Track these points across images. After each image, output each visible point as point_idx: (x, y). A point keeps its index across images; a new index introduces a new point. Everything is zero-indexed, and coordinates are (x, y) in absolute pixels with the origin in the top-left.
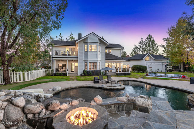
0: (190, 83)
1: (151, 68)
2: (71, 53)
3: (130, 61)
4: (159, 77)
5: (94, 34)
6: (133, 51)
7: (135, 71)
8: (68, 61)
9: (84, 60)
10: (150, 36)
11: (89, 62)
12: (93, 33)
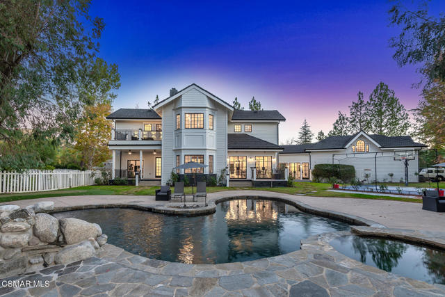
0: (423, 209)
1: (367, 172)
2: (156, 135)
3: (310, 152)
4: (352, 192)
5: (196, 87)
6: (335, 128)
7: (320, 179)
8: (141, 153)
9: (175, 150)
10: (381, 87)
11: (183, 153)
12: (194, 84)
